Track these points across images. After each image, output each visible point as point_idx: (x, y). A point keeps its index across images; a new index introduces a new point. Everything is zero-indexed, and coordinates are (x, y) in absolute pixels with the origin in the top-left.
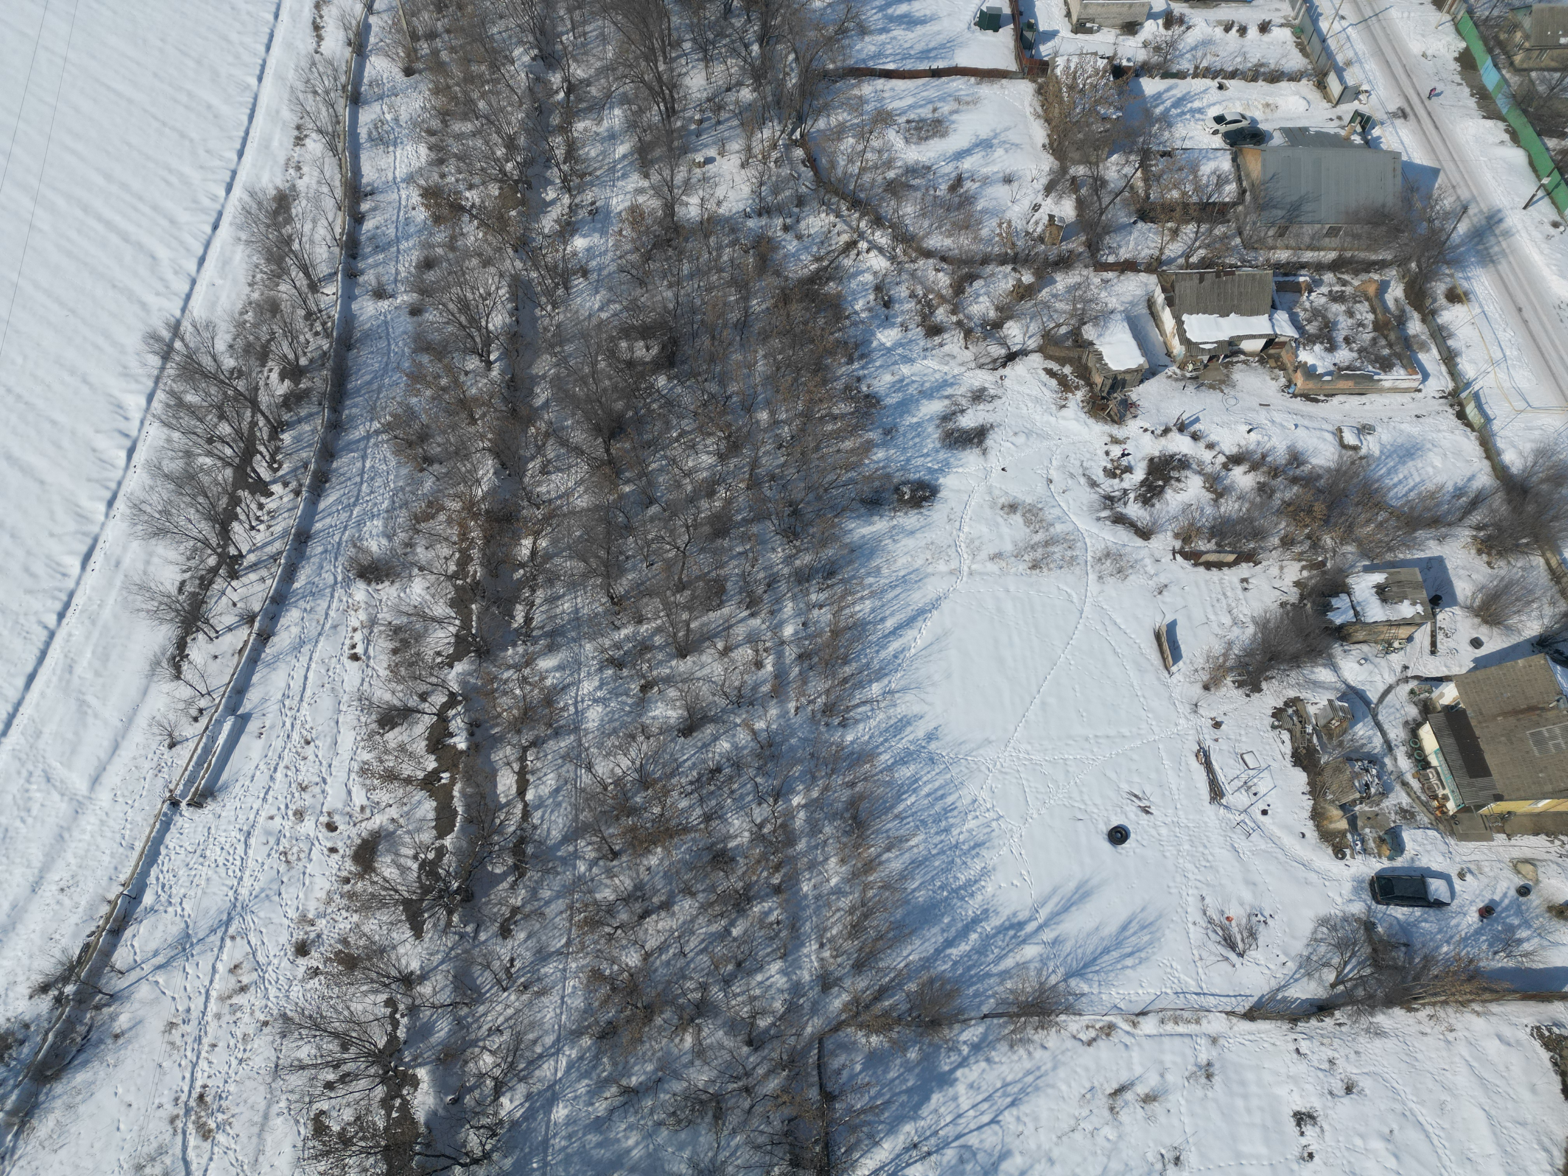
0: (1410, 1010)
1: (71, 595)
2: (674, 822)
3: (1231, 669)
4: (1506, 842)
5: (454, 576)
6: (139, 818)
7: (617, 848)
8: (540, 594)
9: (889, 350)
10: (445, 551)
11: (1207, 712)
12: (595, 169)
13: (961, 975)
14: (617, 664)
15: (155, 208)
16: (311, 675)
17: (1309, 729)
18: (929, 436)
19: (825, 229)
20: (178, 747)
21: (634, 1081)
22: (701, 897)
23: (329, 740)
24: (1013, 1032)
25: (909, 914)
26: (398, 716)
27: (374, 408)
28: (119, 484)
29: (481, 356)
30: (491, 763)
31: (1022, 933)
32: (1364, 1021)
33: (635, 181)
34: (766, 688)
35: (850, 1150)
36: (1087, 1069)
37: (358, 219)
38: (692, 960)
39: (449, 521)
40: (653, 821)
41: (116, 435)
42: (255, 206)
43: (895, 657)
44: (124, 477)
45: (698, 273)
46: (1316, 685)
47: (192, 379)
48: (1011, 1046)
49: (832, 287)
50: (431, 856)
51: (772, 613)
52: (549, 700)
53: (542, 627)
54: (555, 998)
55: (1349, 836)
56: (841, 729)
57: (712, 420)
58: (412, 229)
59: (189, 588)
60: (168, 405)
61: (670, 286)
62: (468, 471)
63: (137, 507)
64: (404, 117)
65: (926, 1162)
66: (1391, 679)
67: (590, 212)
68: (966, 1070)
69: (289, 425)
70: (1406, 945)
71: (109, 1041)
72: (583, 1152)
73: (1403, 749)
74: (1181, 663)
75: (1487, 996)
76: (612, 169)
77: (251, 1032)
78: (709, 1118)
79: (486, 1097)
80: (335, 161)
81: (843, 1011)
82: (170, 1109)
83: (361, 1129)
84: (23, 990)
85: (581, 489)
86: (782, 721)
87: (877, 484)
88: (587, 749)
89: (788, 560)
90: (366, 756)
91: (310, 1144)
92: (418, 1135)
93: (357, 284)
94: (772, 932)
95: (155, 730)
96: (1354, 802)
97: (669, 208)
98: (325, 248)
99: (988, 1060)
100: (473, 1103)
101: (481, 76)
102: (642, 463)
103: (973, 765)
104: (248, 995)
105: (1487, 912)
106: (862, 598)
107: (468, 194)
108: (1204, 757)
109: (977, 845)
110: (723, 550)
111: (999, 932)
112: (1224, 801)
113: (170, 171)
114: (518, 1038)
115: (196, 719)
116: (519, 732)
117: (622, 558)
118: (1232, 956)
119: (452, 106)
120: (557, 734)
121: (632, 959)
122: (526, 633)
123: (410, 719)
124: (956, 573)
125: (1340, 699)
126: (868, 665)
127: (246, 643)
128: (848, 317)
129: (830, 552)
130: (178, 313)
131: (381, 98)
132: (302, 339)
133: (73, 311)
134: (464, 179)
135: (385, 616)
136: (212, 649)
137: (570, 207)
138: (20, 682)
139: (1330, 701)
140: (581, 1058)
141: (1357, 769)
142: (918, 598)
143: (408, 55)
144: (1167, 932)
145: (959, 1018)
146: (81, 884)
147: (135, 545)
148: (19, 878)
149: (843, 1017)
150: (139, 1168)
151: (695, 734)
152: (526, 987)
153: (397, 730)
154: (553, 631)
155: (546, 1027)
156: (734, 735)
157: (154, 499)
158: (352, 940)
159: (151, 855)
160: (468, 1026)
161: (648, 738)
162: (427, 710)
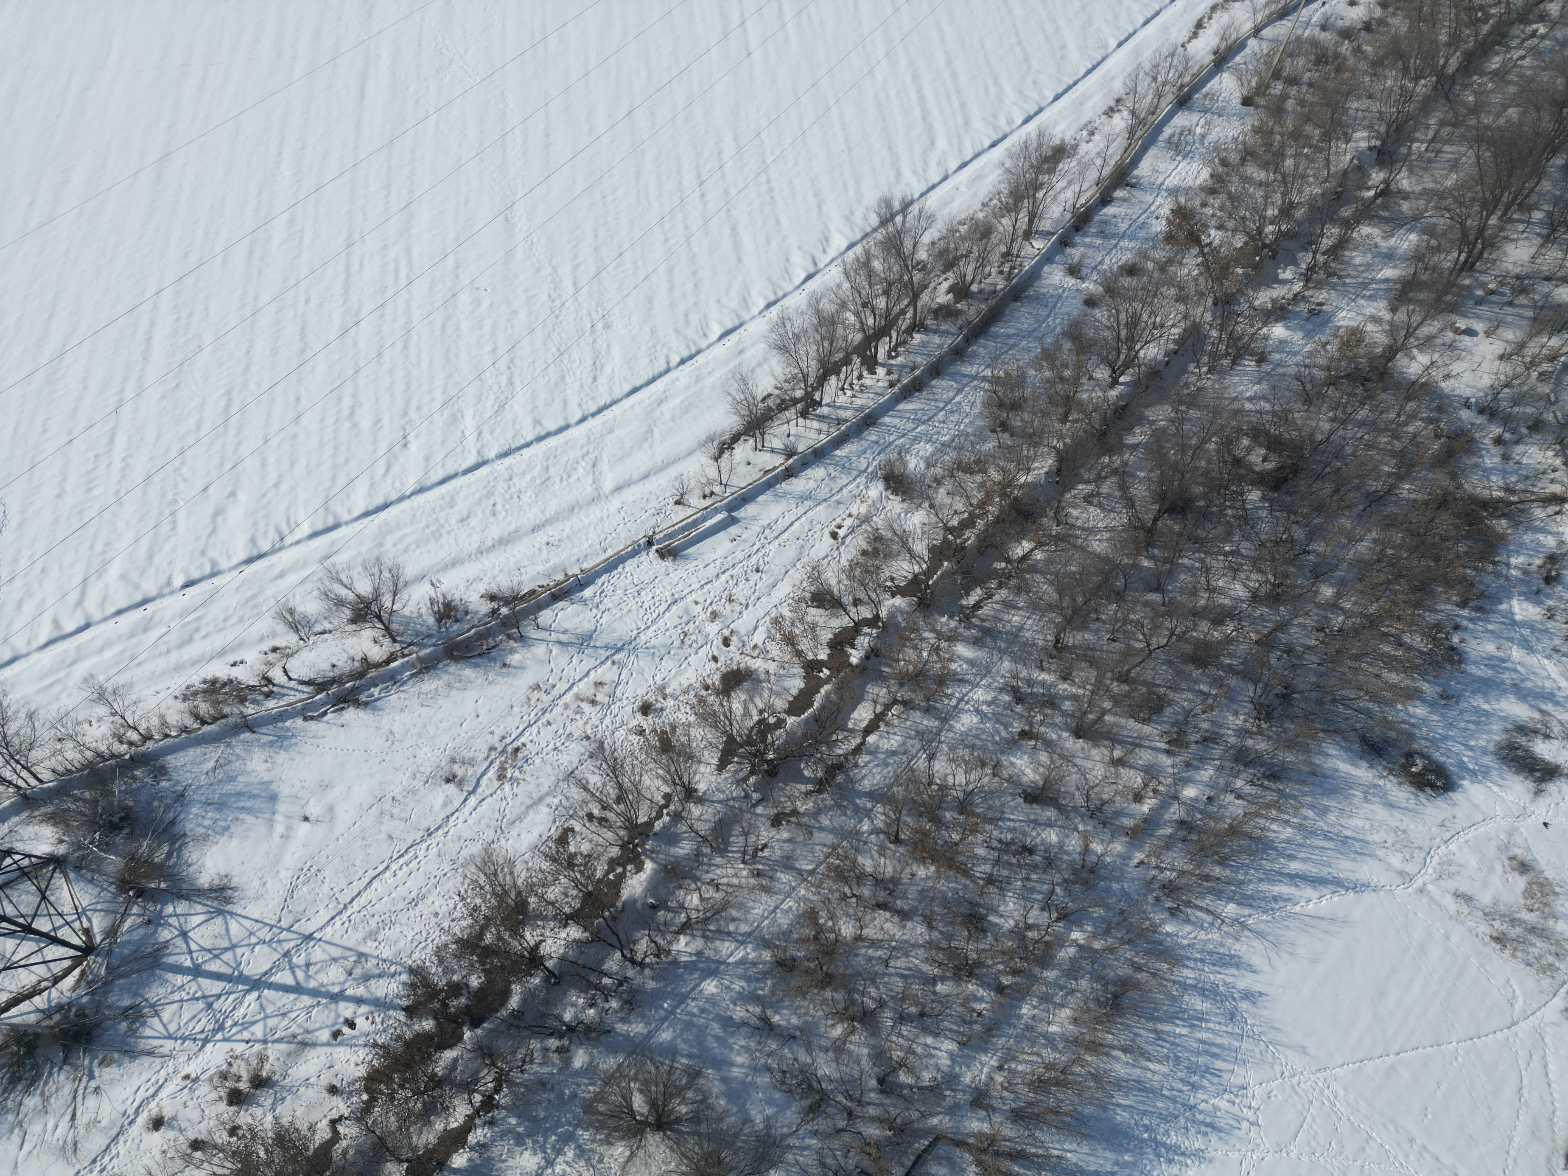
1: (699, 352)
2: (961, 858)
5: (951, 530)
6: (623, 535)
7: (902, 837)
8: (1003, 593)
9: (1514, 623)
10: (960, 506)
12: (1348, 276)
14: (1019, 697)
15: (963, 105)
16: (796, 524)
18: (1489, 732)
19: (1541, 468)
20: (681, 507)
21: (776, 1019)
22: (935, 935)
23: (772, 580)
25: (1097, 1119)
26: (829, 601)
27: (997, 358)
28: (785, 295)
29: (1114, 372)
30: (864, 690)
33: (1380, 308)
34: (1127, 822)
37: (1105, 200)
38: (890, 975)
39: (982, 485)
40: (946, 842)
41: (809, 259)
42: (1035, 145)
43: (1275, 899)
44: (791, 292)
45: (1372, 426)
47: (889, 251)
49: (1502, 525)
50: (772, 720)
51: (1188, 765)
52: (944, 679)
53: (983, 620)
54: (772, 902)
56: (1167, 914)
57: (1273, 559)
58: (1142, 234)
59: (770, 402)
60: (858, 260)
61: (1333, 420)
62: (1027, 457)
63: (783, 321)
64: (1212, 137)
67: (1311, 311)
69: (926, 330)
71: (499, 664)
72: (703, 1030)
76: (1365, 285)
77: (576, 735)
78: (806, 1103)
79: (674, 925)
80: (1125, 143)
81: (975, 1136)
82: (495, 740)
83: (586, 865)
84: (482, 588)
85: (1106, 535)
86: (1119, 861)
87: (1393, 734)
88: (940, 742)
89: (1242, 732)
90: (786, 612)
91: (550, 844)
92: (614, 906)
93: (1062, 252)
94: (969, 1017)
95: (677, 485)
97: (1392, 352)
98: (1061, 209)
100: (662, 920)
101: (1309, 138)
102: (1178, 552)
103: (1269, 1056)
104: (593, 709)
106: (1287, 822)
107: (1213, 232)
109: (1213, 1126)
110: (1188, 677)
113: (996, 82)
114: (725, 905)
115: (705, 497)
116: (901, 685)
117: (1093, 615)
119: (1260, 151)
120: (928, 711)
121: (847, 930)
122: (967, 615)
123: (835, 611)
124: (1406, 877)
126: (1241, 883)
127: (775, 468)
128: (1495, 563)
129: (1290, 758)
130: (916, 195)
131: (1205, 111)
132: (987, 269)
133: (850, 150)
134: (1220, 218)
135: (878, 521)
136: (751, 456)
137: (1296, 295)
138: (627, 388)
140: (754, 964)
142: (1344, 868)
143: (1258, 88)
146: (560, 549)
147: (762, 346)
148: (532, 516)
149: (971, 1141)
150: (453, 761)
151: (1035, 806)
152: (759, 874)
153: (820, 611)
154: (989, 630)
155: (750, 917)
156: (1067, 836)
157: (798, 322)
158: (679, 731)
159: (612, 565)
160: (701, 864)
161: (995, 775)
162: (851, 614)
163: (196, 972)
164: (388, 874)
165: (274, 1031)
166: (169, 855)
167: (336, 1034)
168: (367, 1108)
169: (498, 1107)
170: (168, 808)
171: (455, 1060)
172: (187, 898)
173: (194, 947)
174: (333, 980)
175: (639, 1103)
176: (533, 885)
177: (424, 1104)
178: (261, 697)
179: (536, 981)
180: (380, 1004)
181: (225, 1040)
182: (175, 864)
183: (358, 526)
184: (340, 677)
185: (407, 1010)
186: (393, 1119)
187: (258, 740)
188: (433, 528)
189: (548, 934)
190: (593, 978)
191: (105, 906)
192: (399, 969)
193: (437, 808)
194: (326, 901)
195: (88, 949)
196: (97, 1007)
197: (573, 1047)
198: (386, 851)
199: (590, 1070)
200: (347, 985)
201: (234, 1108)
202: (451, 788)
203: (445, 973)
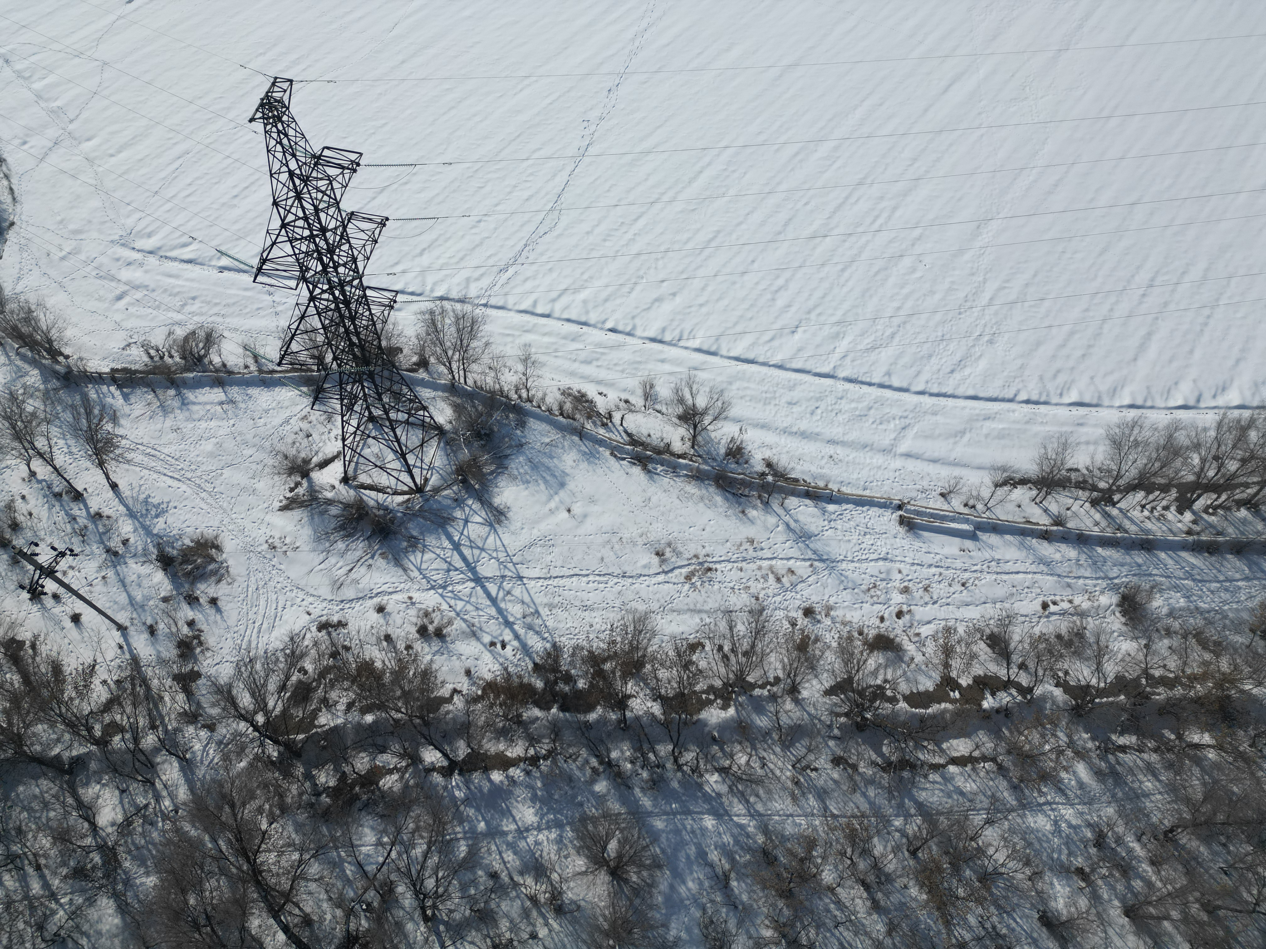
1: (1046, 403)
2: (952, 910)
5: (1149, 677)
6: (885, 488)
7: (920, 855)
8: (1154, 758)
10: (1172, 664)
14: (1100, 841)
16: (1021, 576)
20: (942, 499)
21: (734, 884)
22: (888, 941)
23: (969, 599)
26: (1001, 649)
28: (1152, 407)
30: (976, 731)
38: (833, 935)
39: (1205, 664)
40: (950, 889)
41: (1196, 394)
44: (1159, 408)
50: (889, 693)
52: (1045, 777)
53: (1119, 763)
54: (791, 809)
59: (1073, 476)
60: (1239, 421)
63: (1134, 423)
69: (1256, 512)
71: (740, 509)
72: (682, 844)
77: (751, 591)
79: (718, 762)
82: (702, 553)
83: (694, 675)
88: (1006, 818)
90: (961, 630)
91: (684, 643)
92: (691, 715)
95: (952, 482)
100: (713, 752)
104: (775, 583)
114: (759, 782)
115: (966, 505)
116: (1009, 752)
117: (1223, 839)
120: (1015, 788)
121: (828, 876)
122: (1108, 749)
123: (1000, 659)
127: (1038, 524)
135: (1091, 624)
136: (1026, 502)
138: (971, 392)
140: (748, 836)
146: (836, 466)
147: (1101, 432)
148: (836, 432)
150: (669, 545)
151: (1044, 929)
152: (797, 783)
153: (988, 650)
154: (1118, 774)
155: (769, 804)
157: (1146, 433)
158: (819, 645)
159: (861, 502)
160: (765, 741)
161: (1030, 879)
162: (1011, 671)
163: (457, 547)
164: (585, 579)
165: (467, 612)
166: (492, 473)
167: (493, 644)
168: (476, 700)
169: (538, 767)
170: (510, 447)
171: (537, 718)
172: (482, 504)
173: (465, 533)
174: (514, 613)
175: (613, 846)
176: (655, 658)
177: (504, 727)
178: (599, 423)
179: (613, 717)
180: (525, 649)
181: (442, 595)
182: (491, 480)
183: (726, 362)
184: (648, 444)
185: (536, 665)
186: (483, 718)
187: (580, 446)
188: (768, 395)
189: (641, 695)
190: (646, 747)
191: (444, 474)
192: (549, 638)
193: (639, 564)
194: (544, 566)
195: (419, 490)
196: (402, 523)
197: (602, 776)
198: (594, 565)
199: (601, 799)
200: (518, 622)
201: (417, 636)
202: (656, 560)
203: (570, 664)
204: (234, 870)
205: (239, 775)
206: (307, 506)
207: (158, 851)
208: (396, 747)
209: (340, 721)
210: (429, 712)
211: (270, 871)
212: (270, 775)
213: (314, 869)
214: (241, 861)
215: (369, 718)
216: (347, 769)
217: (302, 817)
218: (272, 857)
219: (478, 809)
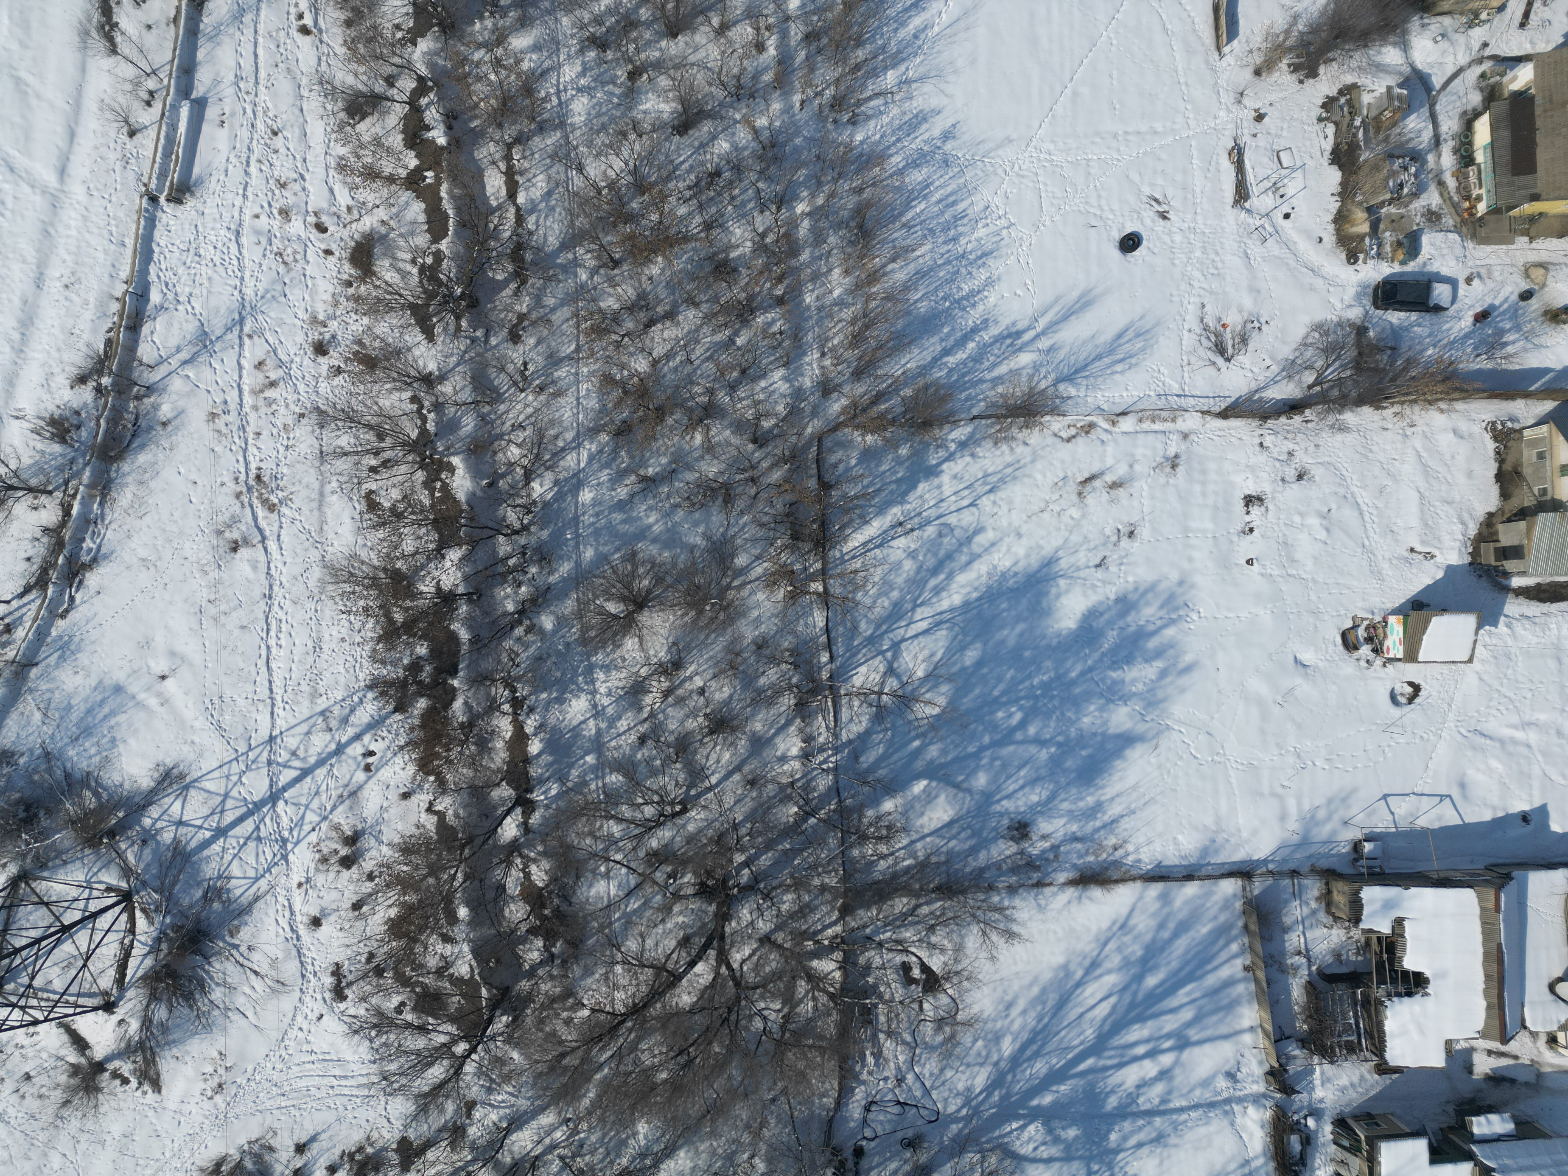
0: (1378, 408)
2: (673, 231)
3: (1290, 50)
4: (1526, 246)
6: (121, 214)
7: (617, 256)
11: (1251, 102)
13: (957, 381)
14: (600, 44)
16: (260, 52)
17: (1358, 122)
20: (139, 135)
21: (651, 471)
22: (704, 307)
23: (297, 131)
24: (999, 431)
25: (909, 325)
26: (367, 102)
30: (475, 161)
31: (1019, 342)
32: (1331, 419)
34: (768, 77)
35: (842, 528)
36: (1063, 462)
38: (699, 367)
40: (652, 228)
43: (916, 37)
46: (1379, 68)
48: (996, 444)
50: (429, 260)
52: (528, 89)
54: (571, 399)
55: (1367, 240)
56: (850, 127)
65: (909, 536)
66: (1463, 60)
68: (952, 464)
70: (1393, 349)
71: (159, 428)
72: (610, 527)
73: (1451, 143)
74: (1235, 43)
75: (1456, 395)
77: (290, 422)
78: (719, 501)
79: (518, 482)
81: (841, 413)
82: (232, 486)
83: (410, 505)
84: (62, 381)
86: (785, 117)
88: (576, 148)
90: (342, 151)
91: (367, 517)
92: (462, 511)
94: (775, 341)
95: (109, 115)
96: (1382, 204)
99: (973, 455)
100: (507, 487)
103: (989, 167)
104: (279, 390)
105: (1482, 317)
108: (1238, 156)
109: (985, 255)
111: (996, 341)
112: (1247, 205)
114: (540, 434)
115: (148, 104)
116: (500, 126)
118: (1220, 361)
120: (541, 129)
121: (641, 365)
123: (380, 108)
125: (1400, 86)
126: (884, 47)
127: (178, 9)
136: (141, 16)
139: (1389, 88)
140: (601, 452)
141: (1396, 167)
144: (1161, 339)
145: (950, 420)
146: (84, 281)
148: (20, 274)
149: (842, 419)
150: (219, 533)
151: (691, 132)
152: (541, 389)
153: (368, 121)
155: (565, 424)
156: (734, 134)
158: (367, 341)
159: (145, 253)
160: (492, 422)
161: (640, 136)
162: (396, 97)
163: (221, 832)
164: (274, 651)
165: (322, 807)
166: (96, 794)
167: (367, 768)
168: (441, 782)
169: (525, 698)
170: (50, 771)
171: (466, 703)
172: (150, 804)
173: (198, 823)
174: (323, 744)
175: (613, 607)
176: (388, 555)
177: (475, 744)
178: (6, 637)
179: (464, 609)
180: (374, 725)
181: (297, 844)
182: (110, 795)
184: (45, 560)
185: (396, 710)
186: (465, 771)
187: (49, 666)
189: (436, 574)
190: (501, 569)
191: (98, 865)
192: (360, 694)
193: (251, 575)
194: (254, 709)
195: (126, 898)
196: (183, 914)
197: (535, 621)
198: (253, 639)
199: (561, 622)
200: (337, 737)
201: (354, 868)
202: (243, 552)
203: (395, 666)
204: (633, 1036)
205: (527, 1057)
206: (153, 1054)
207: (611, 1130)
208: (498, 872)
209: (466, 948)
210: (456, 839)
211: (634, 994)
212: (529, 1020)
213: (632, 945)
214: (623, 1030)
215: (463, 912)
216: (524, 927)
217: (577, 970)
218: (619, 995)
219: (571, 766)
